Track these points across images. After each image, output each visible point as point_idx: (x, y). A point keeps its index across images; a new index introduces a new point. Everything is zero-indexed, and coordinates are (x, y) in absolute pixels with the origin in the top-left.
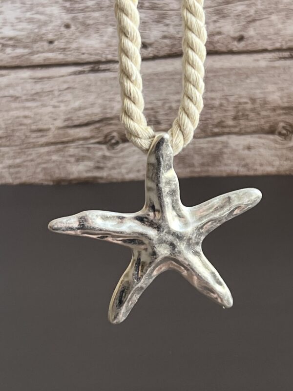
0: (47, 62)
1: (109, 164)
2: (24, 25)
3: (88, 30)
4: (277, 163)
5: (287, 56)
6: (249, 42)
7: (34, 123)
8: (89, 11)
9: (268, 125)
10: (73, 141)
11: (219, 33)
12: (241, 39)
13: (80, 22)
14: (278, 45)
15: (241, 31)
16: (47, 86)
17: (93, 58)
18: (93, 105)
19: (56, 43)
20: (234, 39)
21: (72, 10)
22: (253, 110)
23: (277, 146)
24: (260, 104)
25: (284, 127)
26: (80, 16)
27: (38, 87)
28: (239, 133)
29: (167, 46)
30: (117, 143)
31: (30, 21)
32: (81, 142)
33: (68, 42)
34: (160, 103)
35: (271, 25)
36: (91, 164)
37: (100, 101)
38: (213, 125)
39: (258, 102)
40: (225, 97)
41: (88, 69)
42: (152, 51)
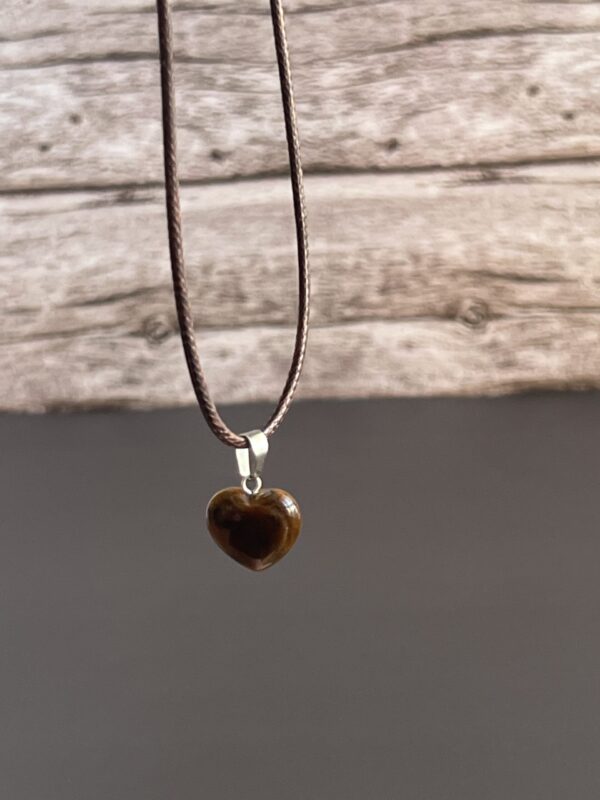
0: (37, 185)
1: (152, 374)
3: (112, 127)
4: (460, 373)
5: (476, 178)
6: (409, 152)
7: (10, 297)
8: (116, 93)
9: (443, 304)
10: (84, 330)
11: (353, 135)
12: (392, 145)
13: (99, 112)
14: (460, 158)
15: (394, 132)
16: (36, 228)
17: (122, 178)
18: (121, 263)
19: (54, 150)
20: (380, 145)
21: (84, 91)
22: (416, 276)
23: (460, 342)
24: (428, 266)
25: (472, 309)
26: (100, 101)
27: (20, 230)
28: (392, 318)
29: (258, 158)
30: (167, 335)
31: (8, 108)
32: (99, 334)
33: (76, 148)
34: (244, 262)
35: (448, 120)
36: (114, 374)
37: (134, 257)
38: (342, 303)
39: (426, 261)
40: (366, 252)
41: (113, 198)
42: (231, 166)
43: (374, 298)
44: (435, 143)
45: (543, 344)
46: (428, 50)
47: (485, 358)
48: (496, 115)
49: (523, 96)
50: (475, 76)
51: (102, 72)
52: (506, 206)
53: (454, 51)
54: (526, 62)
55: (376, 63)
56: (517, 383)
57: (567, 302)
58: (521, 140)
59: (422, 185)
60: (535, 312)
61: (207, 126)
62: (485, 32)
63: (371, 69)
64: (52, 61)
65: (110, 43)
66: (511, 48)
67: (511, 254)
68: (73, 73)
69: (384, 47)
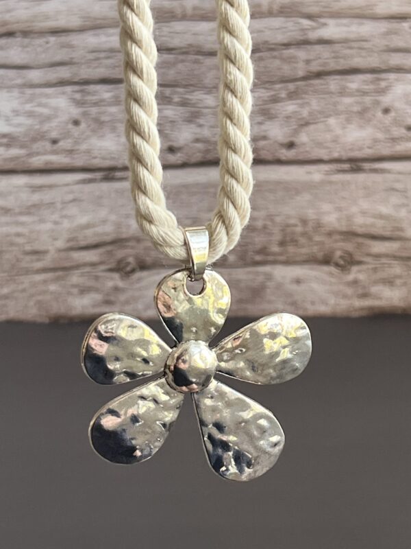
0: (49, 167)
1: (122, 297)
2: (21, 120)
3: (102, 128)
4: (332, 301)
5: (347, 169)
6: (301, 150)
7: (29, 243)
8: (104, 106)
9: (322, 253)
10: (77, 267)
11: (265, 138)
12: (291, 145)
13: (93, 118)
14: (336, 155)
15: (292, 136)
16: (47, 196)
17: (107, 163)
18: (104, 222)
19: (61, 144)
20: (283, 145)
21: (83, 104)
22: (304, 234)
23: (333, 280)
24: (313, 228)
25: (341, 257)
26: (94, 110)
27: (36, 197)
28: (287, 263)
29: (199, 152)
30: (133, 271)
31: (30, 114)
32: (87, 269)
33: (76, 143)
35: (329, 130)
36: (98, 297)
37: (113, 217)
38: (253, 252)
39: (311, 224)
40: (270, 217)
41: (100, 177)
42: (180, 157)
43: (275, 249)
44: (320, 145)
45: (389, 282)
46: (316, 82)
47: (349, 291)
48: (361, 127)
49: (379, 114)
50: (347, 100)
51: (95, 92)
52: (365, 188)
53: (333, 83)
54: (383, 91)
55: (281, 90)
56: (371, 308)
57: (405, 254)
58: (378, 143)
59: (309, 173)
60: (384, 260)
61: (166, 130)
62: (355, 71)
63: (278, 94)
64: (62, 83)
65: (101, 72)
66: (372, 82)
67: (370, 221)
68: (77, 92)
69: (287, 79)
